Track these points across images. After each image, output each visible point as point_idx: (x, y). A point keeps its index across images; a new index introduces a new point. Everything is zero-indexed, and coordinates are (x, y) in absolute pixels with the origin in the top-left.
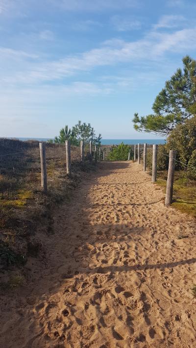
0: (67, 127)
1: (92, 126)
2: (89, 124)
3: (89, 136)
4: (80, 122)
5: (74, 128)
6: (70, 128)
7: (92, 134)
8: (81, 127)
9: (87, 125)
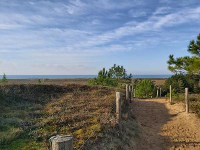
0: (104, 69)
1: (124, 68)
2: (122, 66)
3: (122, 75)
4: (115, 65)
5: (110, 69)
6: (107, 70)
7: (124, 73)
8: (115, 69)
9: (121, 67)
